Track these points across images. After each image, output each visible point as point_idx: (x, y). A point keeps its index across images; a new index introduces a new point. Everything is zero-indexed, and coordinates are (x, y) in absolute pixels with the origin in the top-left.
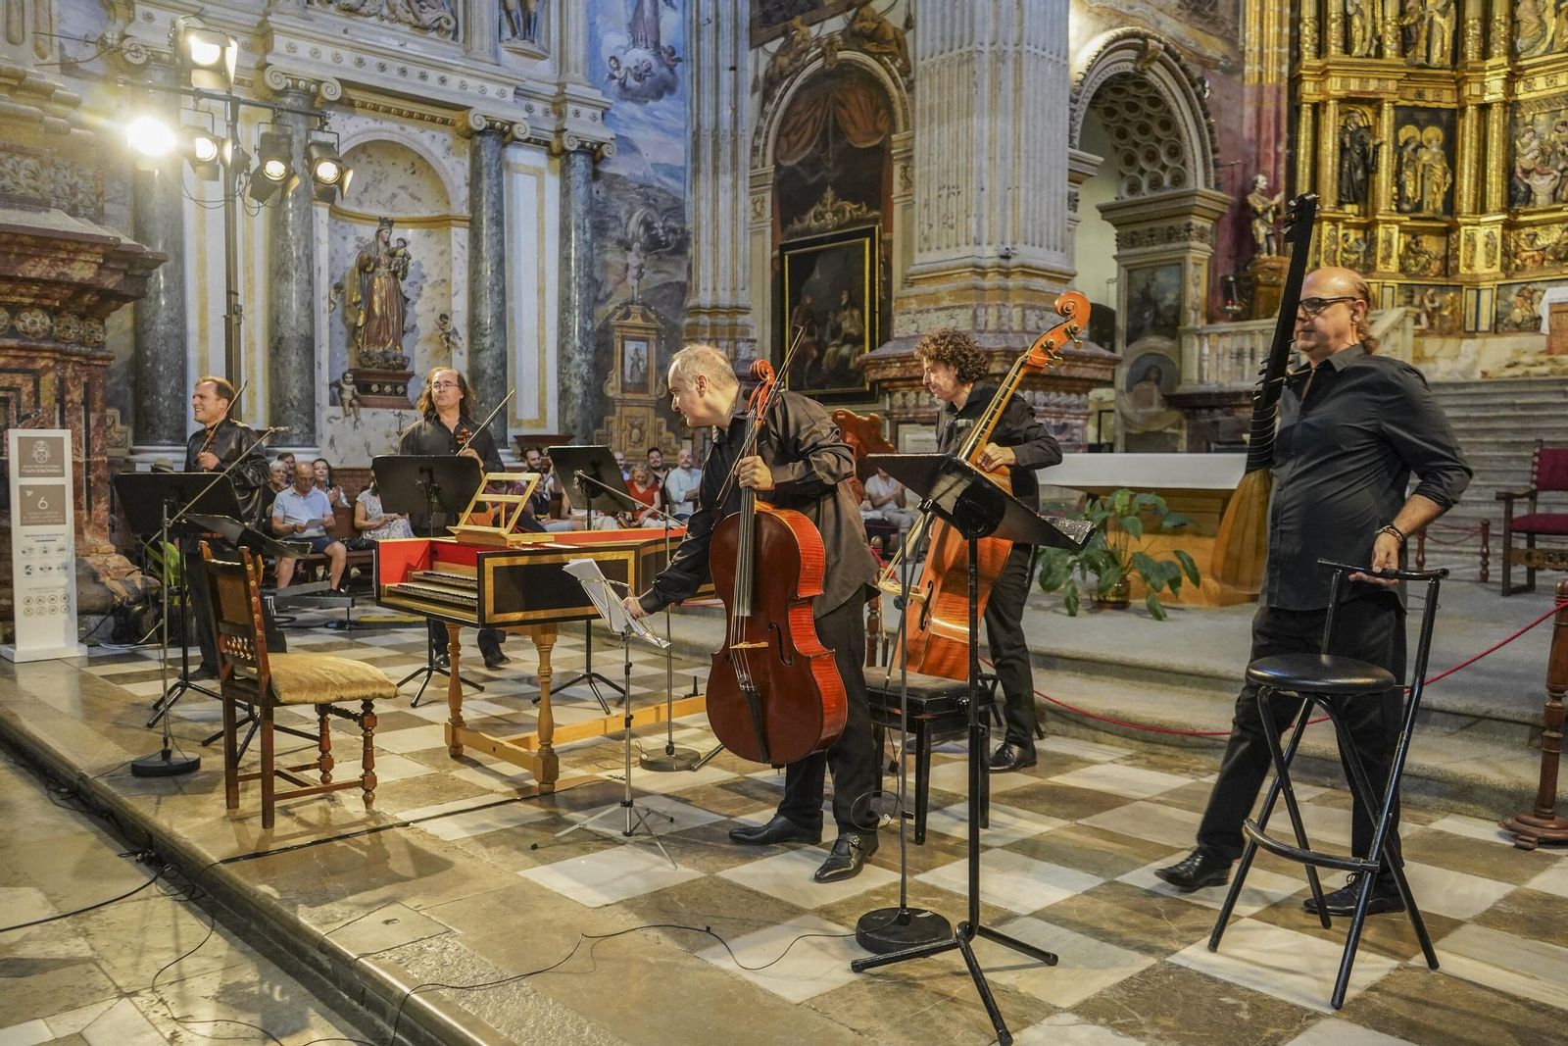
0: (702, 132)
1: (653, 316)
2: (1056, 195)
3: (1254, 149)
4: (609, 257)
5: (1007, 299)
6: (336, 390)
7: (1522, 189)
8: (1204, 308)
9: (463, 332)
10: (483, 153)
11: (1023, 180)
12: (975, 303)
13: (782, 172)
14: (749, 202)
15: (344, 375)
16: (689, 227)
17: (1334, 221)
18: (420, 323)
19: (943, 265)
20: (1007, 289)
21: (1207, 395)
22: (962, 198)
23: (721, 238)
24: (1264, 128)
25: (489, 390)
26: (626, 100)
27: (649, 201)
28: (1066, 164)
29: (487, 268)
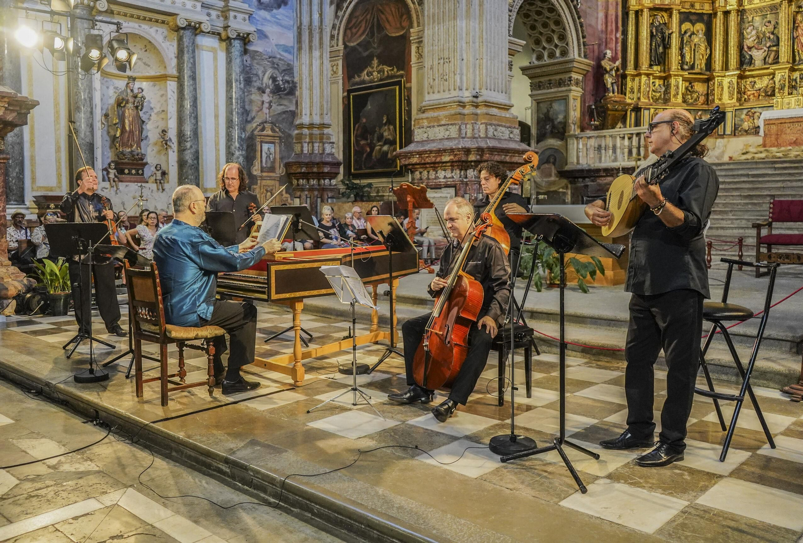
0: (303, 27)
1: (277, 130)
2: (502, 62)
3: (604, 36)
4: (253, 97)
5: (477, 120)
6: (105, 173)
7: (748, 57)
8: (579, 124)
9: (175, 140)
10: (184, 40)
11: (485, 54)
12: (460, 122)
13: (348, 50)
14: (329, 66)
15: (109, 164)
16: (296, 80)
17: (648, 75)
18: (150, 135)
19: (442, 101)
20: (476, 115)
21: (582, 171)
22: (452, 64)
23: (314, 85)
24: (609, 24)
25: (190, 172)
26: (261, 9)
27: (275, 66)
28: (507, 46)
29: (188, 104)
